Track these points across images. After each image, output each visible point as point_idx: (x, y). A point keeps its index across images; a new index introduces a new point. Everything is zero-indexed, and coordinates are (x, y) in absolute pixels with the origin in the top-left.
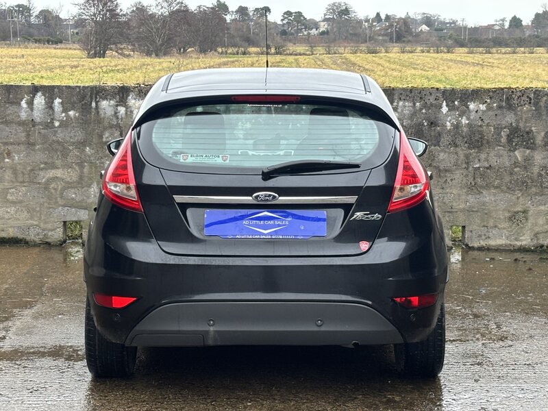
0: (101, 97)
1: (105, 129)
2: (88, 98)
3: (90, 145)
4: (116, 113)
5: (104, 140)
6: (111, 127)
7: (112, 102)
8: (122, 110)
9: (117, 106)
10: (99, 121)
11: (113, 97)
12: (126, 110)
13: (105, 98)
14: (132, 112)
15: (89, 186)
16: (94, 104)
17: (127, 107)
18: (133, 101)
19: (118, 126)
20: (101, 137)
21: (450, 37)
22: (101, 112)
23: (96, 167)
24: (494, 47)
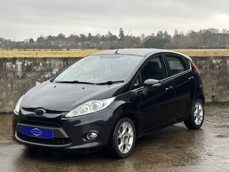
0: (6, 62)
1: (8, 72)
2: (2, 62)
3: (3, 78)
4: (12, 67)
5: (8, 76)
6: (10, 72)
7: (10, 63)
8: (14, 66)
9: (12, 64)
10: (6, 70)
11: (11, 61)
12: (15, 66)
13: (8, 62)
14: (17, 66)
15: (2, 93)
16: (4, 64)
17: (16, 65)
18: (18, 63)
19: (13, 71)
20: (7, 75)
21: (9, 45)
22: (7, 67)
23: (5, 86)
24: (27, 48)
